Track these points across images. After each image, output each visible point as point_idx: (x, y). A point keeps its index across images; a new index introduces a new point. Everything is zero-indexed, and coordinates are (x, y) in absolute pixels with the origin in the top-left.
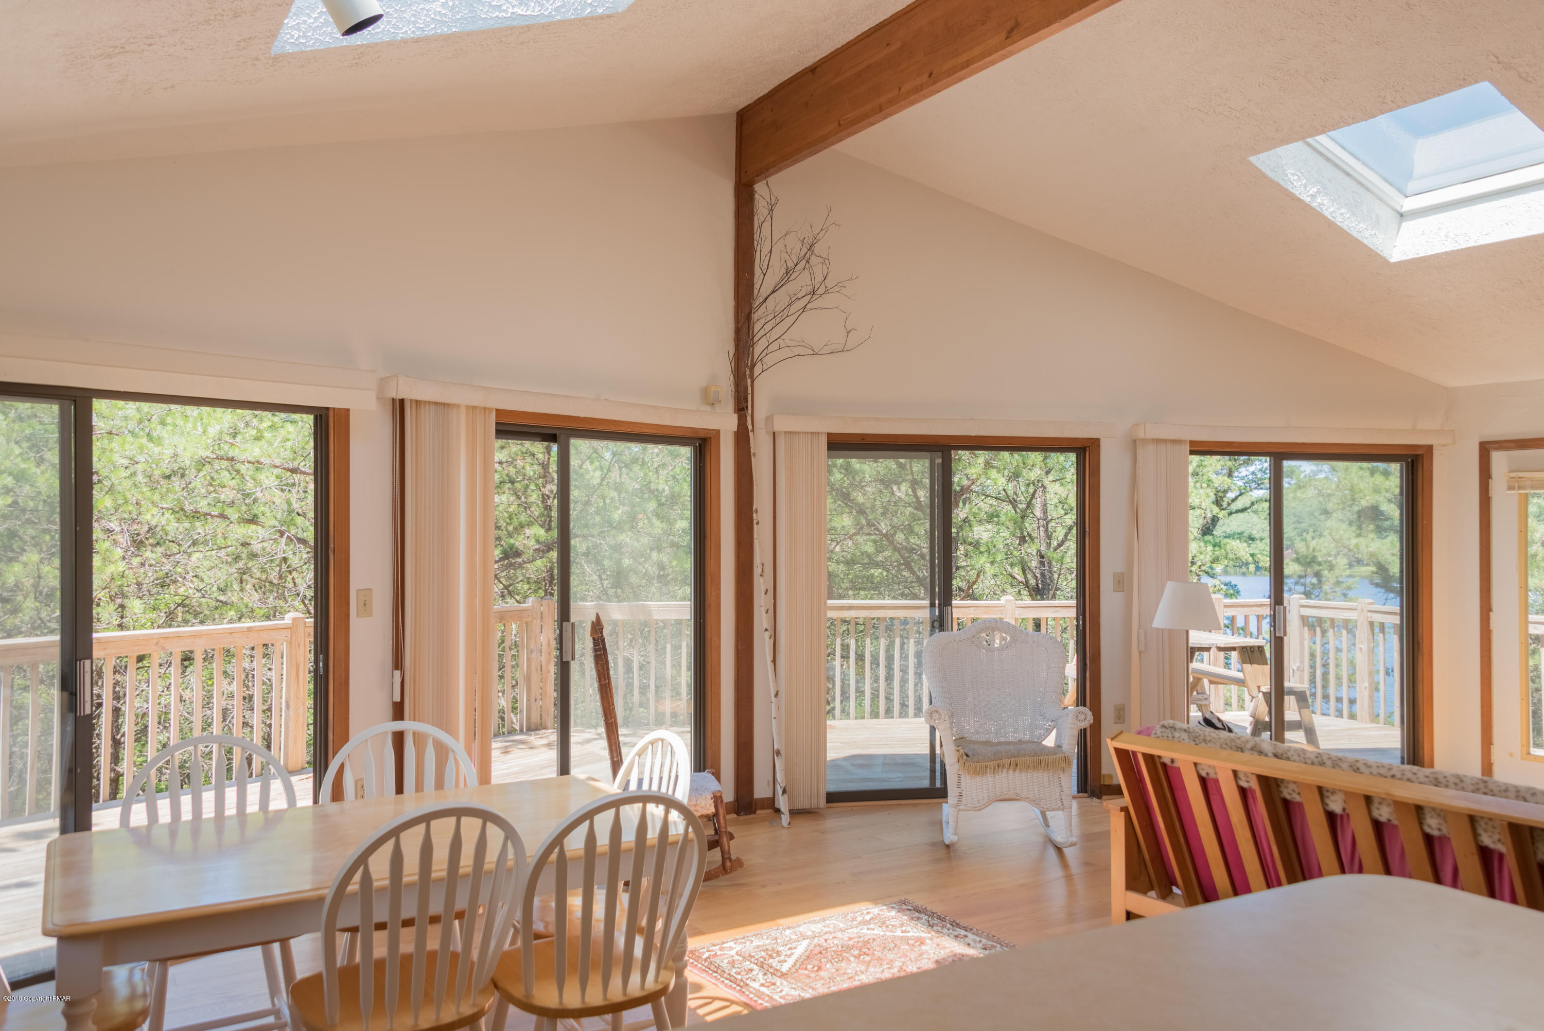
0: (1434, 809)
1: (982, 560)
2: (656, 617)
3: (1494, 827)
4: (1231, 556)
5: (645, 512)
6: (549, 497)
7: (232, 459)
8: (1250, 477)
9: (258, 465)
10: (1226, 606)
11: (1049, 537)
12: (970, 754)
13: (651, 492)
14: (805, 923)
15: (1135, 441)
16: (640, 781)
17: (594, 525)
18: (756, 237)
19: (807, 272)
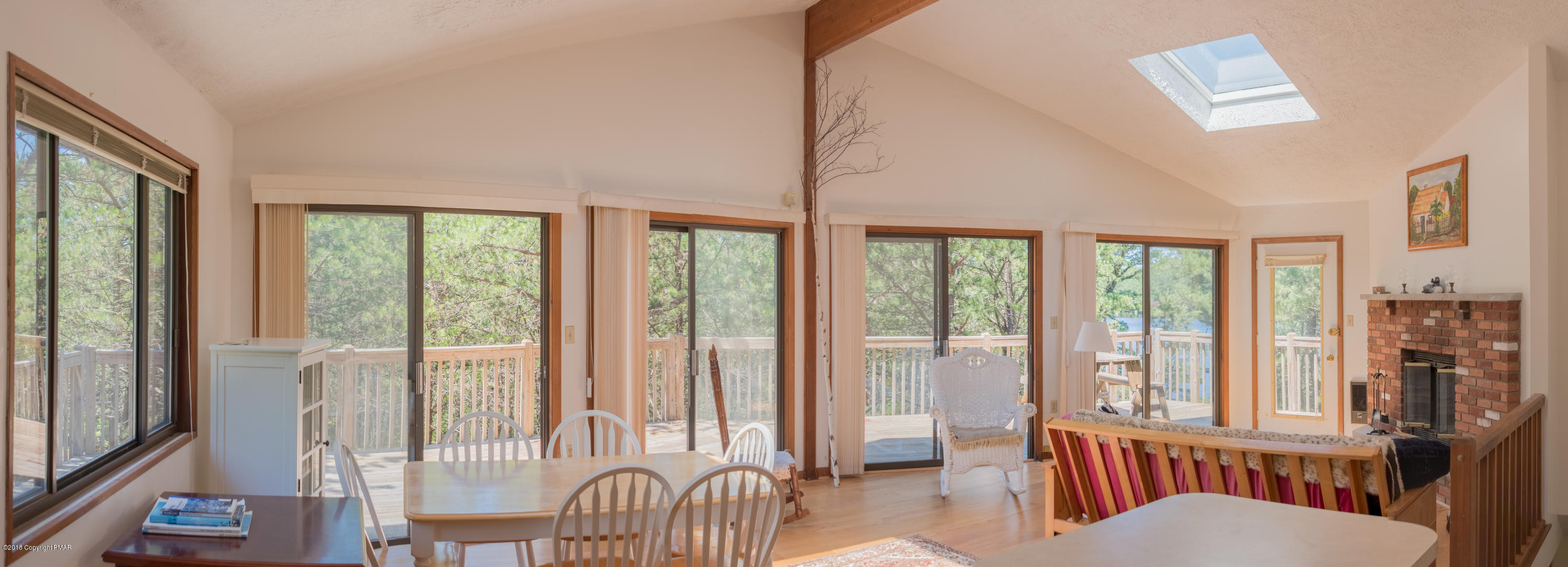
0: (1225, 450)
1: (969, 310)
2: (751, 347)
3: (1254, 457)
4: (1123, 305)
5: (744, 277)
6: (679, 268)
7: (492, 246)
8: (1134, 257)
9: (505, 249)
10: (1119, 336)
11: (1013, 294)
12: (959, 436)
13: (749, 264)
14: (851, 552)
15: (1064, 233)
16: (741, 456)
17: (711, 286)
18: (817, 95)
19: (851, 118)
